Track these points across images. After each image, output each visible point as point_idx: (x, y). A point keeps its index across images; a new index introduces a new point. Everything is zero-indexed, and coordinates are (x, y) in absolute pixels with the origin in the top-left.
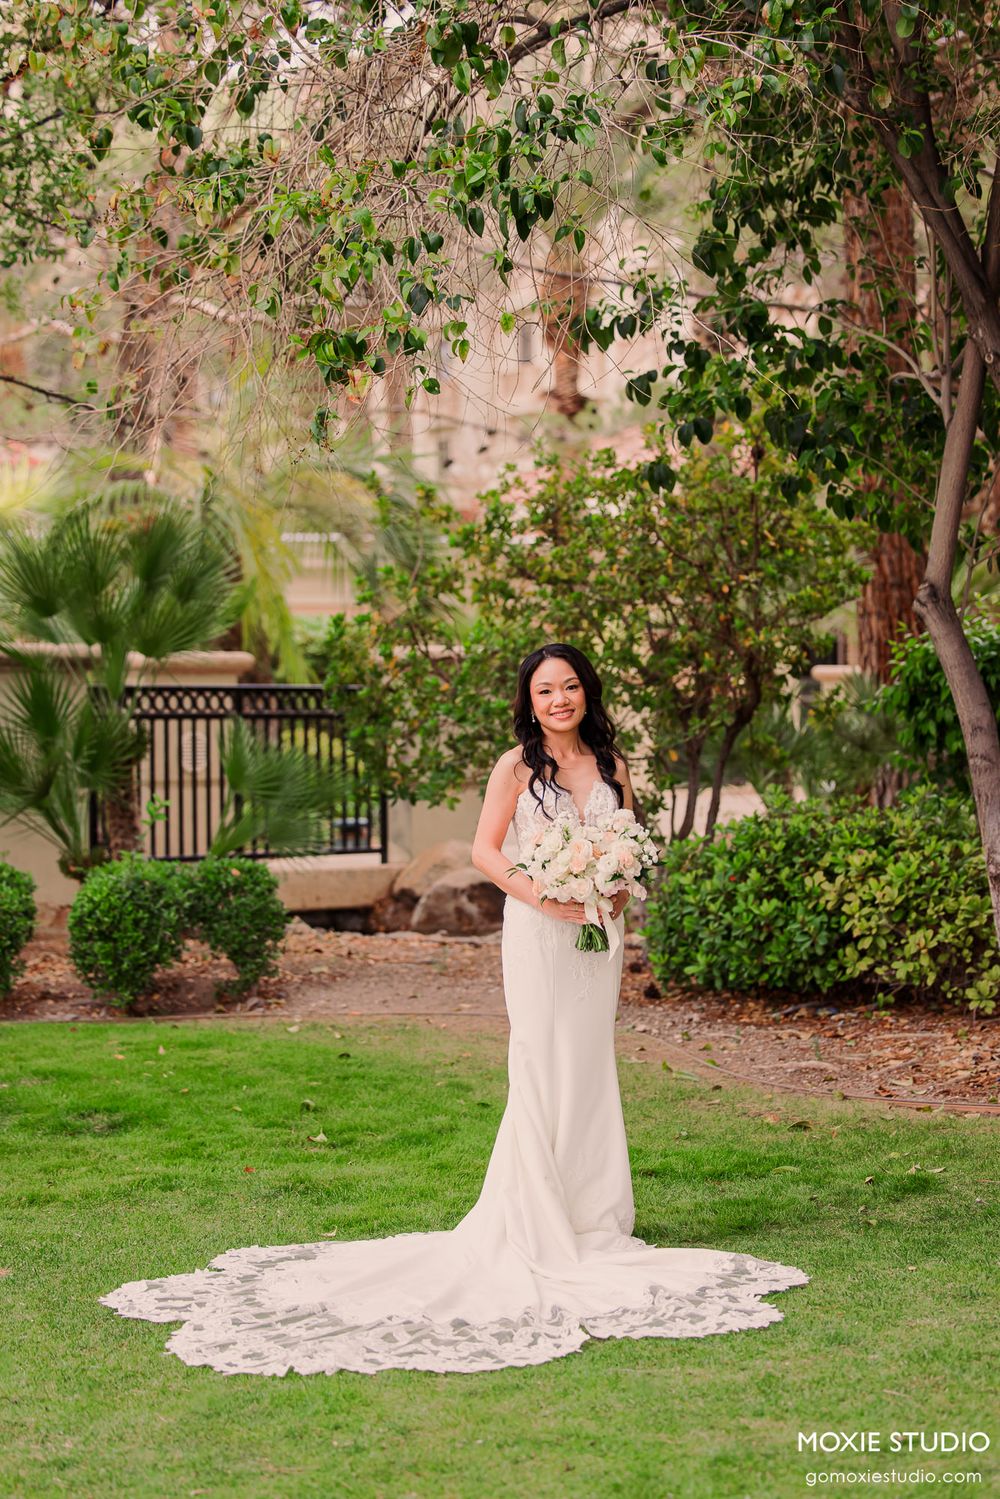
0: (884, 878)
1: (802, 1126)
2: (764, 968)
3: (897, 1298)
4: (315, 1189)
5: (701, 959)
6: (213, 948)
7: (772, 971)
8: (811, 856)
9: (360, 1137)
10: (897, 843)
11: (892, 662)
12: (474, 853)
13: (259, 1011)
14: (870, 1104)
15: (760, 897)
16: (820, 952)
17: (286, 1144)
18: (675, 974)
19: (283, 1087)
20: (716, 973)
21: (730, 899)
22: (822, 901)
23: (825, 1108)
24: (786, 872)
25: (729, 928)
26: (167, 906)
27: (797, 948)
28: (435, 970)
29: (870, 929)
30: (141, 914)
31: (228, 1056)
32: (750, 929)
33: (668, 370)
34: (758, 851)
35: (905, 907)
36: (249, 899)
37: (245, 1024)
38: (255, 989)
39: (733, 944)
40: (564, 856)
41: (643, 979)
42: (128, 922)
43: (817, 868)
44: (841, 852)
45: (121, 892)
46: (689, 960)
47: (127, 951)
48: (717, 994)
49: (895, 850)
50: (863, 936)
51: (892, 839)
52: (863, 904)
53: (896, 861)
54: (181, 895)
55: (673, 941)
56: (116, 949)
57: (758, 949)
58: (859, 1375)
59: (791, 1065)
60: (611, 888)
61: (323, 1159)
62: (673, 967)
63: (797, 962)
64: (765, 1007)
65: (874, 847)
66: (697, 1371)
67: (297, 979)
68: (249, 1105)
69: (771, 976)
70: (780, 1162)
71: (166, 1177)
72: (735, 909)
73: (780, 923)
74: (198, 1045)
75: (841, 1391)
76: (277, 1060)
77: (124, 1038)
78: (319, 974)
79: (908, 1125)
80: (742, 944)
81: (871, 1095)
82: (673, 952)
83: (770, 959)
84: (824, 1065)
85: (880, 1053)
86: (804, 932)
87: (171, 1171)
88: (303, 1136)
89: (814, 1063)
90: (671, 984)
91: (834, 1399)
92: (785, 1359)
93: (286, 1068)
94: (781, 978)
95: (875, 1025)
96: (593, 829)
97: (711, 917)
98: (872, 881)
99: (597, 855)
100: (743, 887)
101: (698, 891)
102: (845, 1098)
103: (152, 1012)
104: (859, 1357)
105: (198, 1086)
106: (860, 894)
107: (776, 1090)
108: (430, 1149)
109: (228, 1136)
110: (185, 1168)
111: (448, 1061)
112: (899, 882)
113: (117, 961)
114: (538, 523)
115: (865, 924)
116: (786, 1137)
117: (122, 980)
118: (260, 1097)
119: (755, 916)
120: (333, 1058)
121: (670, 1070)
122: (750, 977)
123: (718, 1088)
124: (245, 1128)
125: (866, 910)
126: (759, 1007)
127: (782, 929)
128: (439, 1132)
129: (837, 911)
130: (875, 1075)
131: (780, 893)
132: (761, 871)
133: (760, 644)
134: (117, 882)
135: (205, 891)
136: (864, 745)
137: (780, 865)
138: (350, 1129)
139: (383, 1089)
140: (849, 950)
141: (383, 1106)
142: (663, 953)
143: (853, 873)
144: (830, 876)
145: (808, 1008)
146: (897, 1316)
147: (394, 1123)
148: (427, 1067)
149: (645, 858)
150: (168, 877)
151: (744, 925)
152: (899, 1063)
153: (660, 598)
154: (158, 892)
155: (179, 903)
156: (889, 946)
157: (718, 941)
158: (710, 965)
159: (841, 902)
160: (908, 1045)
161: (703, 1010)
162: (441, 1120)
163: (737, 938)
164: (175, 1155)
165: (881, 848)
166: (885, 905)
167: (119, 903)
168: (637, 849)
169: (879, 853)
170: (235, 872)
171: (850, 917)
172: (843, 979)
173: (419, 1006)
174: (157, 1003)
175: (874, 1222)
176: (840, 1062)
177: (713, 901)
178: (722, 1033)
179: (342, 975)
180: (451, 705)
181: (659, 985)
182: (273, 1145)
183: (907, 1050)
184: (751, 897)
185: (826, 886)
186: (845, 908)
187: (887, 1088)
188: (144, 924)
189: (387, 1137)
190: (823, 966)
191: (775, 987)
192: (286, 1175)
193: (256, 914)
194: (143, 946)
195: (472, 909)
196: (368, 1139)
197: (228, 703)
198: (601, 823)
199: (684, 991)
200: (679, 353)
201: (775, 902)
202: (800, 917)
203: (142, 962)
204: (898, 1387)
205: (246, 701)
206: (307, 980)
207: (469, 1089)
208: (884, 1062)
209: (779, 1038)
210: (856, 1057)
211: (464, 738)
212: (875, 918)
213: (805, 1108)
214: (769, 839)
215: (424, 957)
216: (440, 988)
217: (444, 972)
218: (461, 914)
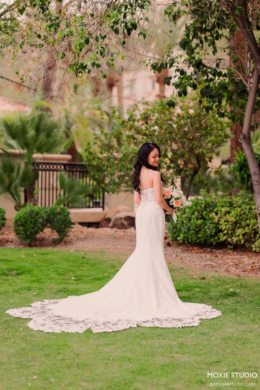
0: (231, 215)
1: (203, 278)
2: (198, 238)
3: (221, 323)
4: (68, 291)
5: (182, 235)
6: (52, 229)
7: (200, 239)
8: (212, 208)
9: (83, 278)
10: (235, 206)
11: (236, 158)
13: (64, 246)
14: (223, 274)
15: (197, 219)
16: (213, 234)
17: (63, 280)
18: (175, 239)
19: (65, 265)
20: (186, 239)
21: (190, 219)
22: (214, 221)
23: (210, 274)
24: (205, 213)
25: (189, 227)
26: (40, 218)
27: (207, 233)
28: (112, 237)
29: (227, 228)
30: (32, 220)
31: (52, 257)
32: (194, 227)
33: (175, 76)
34: (197, 207)
35: (236, 223)
36: (62, 217)
37: (59, 249)
38: (63, 240)
39: (190, 231)
41: (167, 241)
42: (29, 222)
43: (213, 212)
44: (220, 208)
45: (27, 214)
46: (179, 236)
47: (29, 229)
48: (186, 245)
49: (234, 207)
50: (224, 230)
51: (233, 204)
52: (225, 221)
53: (234, 210)
54: (44, 215)
55: (175, 230)
56: (25, 229)
57: (197, 233)
58: (207, 343)
59: (203, 263)
61: (72, 283)
62: (174, 237)
63: (207, 236)
64: (199, 248)
65: (229, 206)
66: (163, 341)
67: (75, 239)
68: (56, 269)
69: (200, 240)
70: (196, 287)
71: (29, 287)
72: (191, 222)
73: (203, 226)
74: (45, 254)
75: (201, 347)
76: (65, 258)
77: (26, 252)
78: (81, 238)
79: (232, 279)
80: (193, 232)
81: (224, 271)
82: (175, 233)
83: (200, 236)
84: (212, 263)
85: (228, 261)
86: (209, 229)
87: (30, 286)
88: (68, 277)
89: (209, 263)
90: (174, 242)
91: (199, 349)
92: (188, 338)
93: (67, 260)
94: (203, 241)
95: (227, 254)
97: (185, 224)
98: (227, 215)
100: (193, 216)
101: (181, 217)
102: (216, 272)
103: (36, 246)
104: (208, 339)
105: (43, 264)
106: (224, 219)
107: (198, 269)
108: (102, 281)
109: (48, 277)
110: (35, 285)
111: (111, 260)
112: (234, 216)
113: (26, 232)
114: (143, 119)
115: (225, 227)
116: (198, 281)
117: (27, 237)
118: (58, 267)
119: (196, 224)
120: (81, 258)
121: (170, 264)
122: (195, 240)
123: (182, 268)
124: (53, 275)
125: (226, 223)
126: (197, 249)
127: (203, 228)
128: (105, 277)
129: (218, 223)
130: (225, 267)
131: (203, 218)
132: (198, 212)
133: (200, 152)
134: (26, 211)
135: (50, 214)
136: (230, 182)
137: (203, 211)
138: (81, 276)
139: (92, 266)
140: (221, 234)
141: (92, 271)
142: (172, 233)
143: (222, 213)
144: (217, 214)
145: (210, 249)
146: (221, 328)
147: (93, 275)
148: (105, 261)
150: (41, 210)
151: (193, 227)
152: (232, 264)
154: (37, 214)
155: (43, 217)
156: (232, 233)
157: (186, 230)
158: (184, 237)
159: (219, 221)
160: (235, 259)
161: (182, 249)
162: (106, 274)
163: (191, 230)
164: (32, 281)
165: (230, 207)
166: (231, 222)
167: (27, 217)
169: (230, 208)
170: (59, 209)
171: (221, 225)
172: (220, 241)
173: (107, 246)
174: (37, 244)
175: (218, 303)
176: (217, 263)
177: (185, 220)
178: (186, 255)
179: (87, 238)
180: (117, 167)
181: (171, 243)
182: (60, 280)
183: (235, 260)
184: (195, 219)
185: (215, 216)
186: (220, 223)
187: (228, 270)
188: (33, 222)
189: (90, 278)
190: (214, 238)
191: (201, 244)
192: (61, 287)
193: (63, 221)
194: (33, 228)
195: (125, 223)
196: (86, 279)
197: (63, 167)
199: (178, 244)
200: (178, 72)
201: (202, 221)
202: (208, 224)
203: (33, 232)
204: (217, 347)
205: (67, 167)
206: (78, 239)
207: (115, 267)
208: (228, 263)
209: (201, 256)
210: (221, 262)
211: (121, 176)
212: (228, 225)
213: (205, 274)
214: (201, 204)
215: (110, 234)
216: (113, 242)
217: (115, 238)
218: (122, 224)
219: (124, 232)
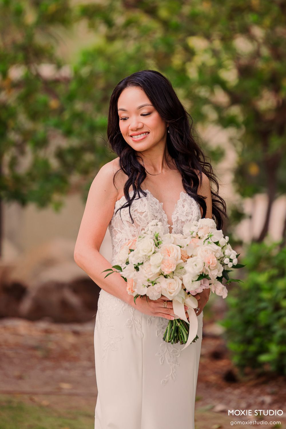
5: (275, 349)
12: (76, 252)
18: (250, 361)
28: (39, 353)
40: (156, 259)
41: (223, 364)
46: (263, 350)
55: (250, 332)
60: (196, 287)
62: (249, 355)
96: (179, 236)
99: (185, 258)
101: (272, 289)
142: (241, 342)
149: (226, 261)
153: (246, 31)
158: (282, 354)
161: (274, 393)
168: (219, 254)
181: (237, 371)
195: (74, 300)
198: (186, 230)
215: (32, 342)
216: (43, 370)
217: (48, 356)
218: (65, 304)
219: (76, 333)
